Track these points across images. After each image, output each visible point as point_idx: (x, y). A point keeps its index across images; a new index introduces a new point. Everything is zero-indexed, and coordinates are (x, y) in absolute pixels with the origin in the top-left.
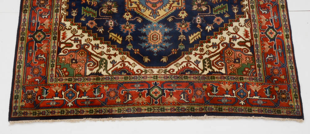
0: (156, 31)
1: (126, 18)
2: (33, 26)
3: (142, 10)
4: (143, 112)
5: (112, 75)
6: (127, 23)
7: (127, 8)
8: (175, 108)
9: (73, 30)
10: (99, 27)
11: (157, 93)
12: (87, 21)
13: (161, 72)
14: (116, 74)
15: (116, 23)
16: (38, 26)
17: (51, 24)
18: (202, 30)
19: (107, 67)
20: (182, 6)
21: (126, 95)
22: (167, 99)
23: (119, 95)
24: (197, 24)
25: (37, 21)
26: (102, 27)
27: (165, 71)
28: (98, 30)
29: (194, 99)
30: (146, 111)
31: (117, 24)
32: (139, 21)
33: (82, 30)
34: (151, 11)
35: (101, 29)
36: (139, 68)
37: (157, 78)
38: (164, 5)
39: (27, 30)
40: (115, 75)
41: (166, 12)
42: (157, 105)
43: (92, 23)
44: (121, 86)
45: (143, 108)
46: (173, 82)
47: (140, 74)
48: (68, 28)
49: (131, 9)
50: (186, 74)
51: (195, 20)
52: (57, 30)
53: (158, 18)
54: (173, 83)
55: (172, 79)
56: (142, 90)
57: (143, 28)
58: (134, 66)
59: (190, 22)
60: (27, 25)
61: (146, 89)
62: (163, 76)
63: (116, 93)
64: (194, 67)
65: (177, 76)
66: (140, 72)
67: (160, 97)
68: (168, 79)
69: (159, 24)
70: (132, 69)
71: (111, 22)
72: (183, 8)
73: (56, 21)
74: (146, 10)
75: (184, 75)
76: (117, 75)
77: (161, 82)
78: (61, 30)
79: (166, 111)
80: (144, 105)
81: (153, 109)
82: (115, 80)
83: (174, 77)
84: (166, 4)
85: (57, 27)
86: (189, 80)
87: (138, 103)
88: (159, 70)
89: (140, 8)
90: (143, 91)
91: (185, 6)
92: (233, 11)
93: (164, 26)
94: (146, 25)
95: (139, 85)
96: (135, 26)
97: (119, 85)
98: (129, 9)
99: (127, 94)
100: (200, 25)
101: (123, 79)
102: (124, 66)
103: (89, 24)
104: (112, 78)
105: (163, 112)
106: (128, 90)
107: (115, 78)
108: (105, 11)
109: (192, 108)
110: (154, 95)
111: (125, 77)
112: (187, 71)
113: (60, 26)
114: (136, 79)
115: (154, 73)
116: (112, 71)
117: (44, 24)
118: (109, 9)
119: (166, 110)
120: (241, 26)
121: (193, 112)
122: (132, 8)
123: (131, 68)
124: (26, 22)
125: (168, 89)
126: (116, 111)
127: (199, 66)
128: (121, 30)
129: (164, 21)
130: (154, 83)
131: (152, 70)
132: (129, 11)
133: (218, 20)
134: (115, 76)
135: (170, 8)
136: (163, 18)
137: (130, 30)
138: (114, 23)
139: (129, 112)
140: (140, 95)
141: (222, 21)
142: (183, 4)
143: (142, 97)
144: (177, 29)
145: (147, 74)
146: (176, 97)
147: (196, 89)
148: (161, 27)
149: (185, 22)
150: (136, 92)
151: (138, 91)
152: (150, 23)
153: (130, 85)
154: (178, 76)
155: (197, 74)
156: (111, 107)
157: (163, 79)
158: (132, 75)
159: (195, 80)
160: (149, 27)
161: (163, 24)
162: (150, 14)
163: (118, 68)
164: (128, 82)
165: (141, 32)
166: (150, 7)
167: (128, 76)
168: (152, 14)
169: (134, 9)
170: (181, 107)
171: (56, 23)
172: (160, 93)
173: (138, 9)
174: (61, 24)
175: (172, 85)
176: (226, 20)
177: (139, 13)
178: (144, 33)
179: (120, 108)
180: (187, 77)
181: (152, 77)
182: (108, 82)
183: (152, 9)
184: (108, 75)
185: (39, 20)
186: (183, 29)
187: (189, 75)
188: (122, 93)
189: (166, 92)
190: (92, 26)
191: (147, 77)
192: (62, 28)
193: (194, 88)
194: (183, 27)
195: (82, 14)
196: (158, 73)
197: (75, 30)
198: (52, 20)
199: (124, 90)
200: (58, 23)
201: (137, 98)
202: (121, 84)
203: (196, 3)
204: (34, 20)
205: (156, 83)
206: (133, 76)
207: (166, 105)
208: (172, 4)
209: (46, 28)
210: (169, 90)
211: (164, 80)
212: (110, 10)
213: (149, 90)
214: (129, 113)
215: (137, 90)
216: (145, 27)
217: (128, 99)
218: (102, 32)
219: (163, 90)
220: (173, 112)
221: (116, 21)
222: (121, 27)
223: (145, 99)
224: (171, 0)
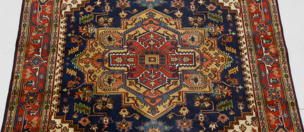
0: (154, 129)
1: (122, 115)
2: (19, 124)
3: (140, 106)
6: (123, 120)
7: (123, 104)
9: (64, 128)
10: (92, 125)
12: (79, 118)
15: (112, 120)
16: (25, 124)
17: (39, 122)
18: (205, 129)
20: (183, 102)
24: (199, 122)
25: (24, 119)
26: (96, 125)
28: (91, 129)
31: (112, 122)
32: (136, 118)
33: (74, 129)
34: (150, 107)
35: (95, 128)
38: (163, 101)
39: (12, 130)
41: (165, 109)
43: (85, 121)
48: (58, 127)
49: (128, 105)
51: (198, 117)
52: (46, 128)
53: (157, 114)
57: (140, 126)
59: (192, 120)
60: (13, 124)
69: (158, 121)
71: (106, 120)
72: (184, 104)
73: (45, 119)
74: (144, 106)
78: (50, 128)
84: (165, 100)
85: (46, 125)
89: (138, 104)
91: (186, 101)
92: (239, 108)
93: (164, 123)
94: (144, 122)
96: (132, 123)
98: (126, 105)
100: (203, 122)
103: (82, 121)
108: (99, 107)
113: (49, 124)
117: (32, 123)
118: (103, 105)
120: (248, 125)
122: (129, 103)
124: (12, 121)
128: (116, 129)
129: (164, 119)
132: (126, 108)
133: (223, 118)
135: (170, 104)
136: (162, 115)
137: (126, 128)
138: (110, 121)
141: (227, 118)
142: (184, 100)
144: (178, 127)
148: (161, 124)
149: (187, 120)
152: (149, 120)
160: (147, 124)
161: (163, 122)
162: (148, 110)
165: (138, 130)
166: (149, 103)
168: (150, 110)
169: (131, 105)
171: (45, 121)
173: (135, 105)
174: (51, 122)
176: (231, 118)
177: (136, 109)
178: (141, 131)
183: (151, 105)
185: (26, 118)
186: (184, 127)
190: (85, 124)
192: (51, 126)
194: (184, 125)
195: (74, 111)
197: (66, 128)
198: (41, 118)
200: (47, 121)
203: (198, 98)
204: (21, 118)
208: (173, 99)
209: (33, 127)
212: (105, 106)
216: (143, 125)
218: (95, 131)
221: (111, 118)
222: (117, 125)
224: (171, 96)
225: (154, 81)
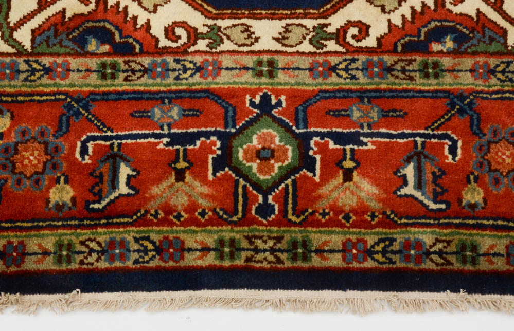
4: (192, 260)
5: (31, 54)
8: (371, 240)
11: (273, 156)
13: (293, 37)
14: (56, 49)
19: (9, 8)
21: (105, 168)
22: (324, 190)
23: (64, 165)
27: (319, 37)
29: (473, 196)
30: (210, 260)
36: (179, 19)
37: (271, 75)
40: (51, 54)
42: (271, 224)
44: (78, 114)
45: (193, 239)
46: (362, 96)
47: (183, 50)
50: (431, 53)
54: (361, 99)
55: (353, 77)
56: (191, 138)
58: (156, 7)
61: (215, 133)
62: (305, 63)
63: (51, 152)
64: (479, 12)
65: (381, 63)
66: (184, 39)
67: (289, 181)
68: (334, 79)
70: (141, 22)
75: (419, 58)
76: (58, 55)
77: (293, 95)
79: (316, 261)
80: (199, 224)
81: (245, 244)
82: (45, 80)
83: (367, 68)
86: (447, 82)
87: (168, 210)
88: (287, 29)
90: (198, 143)
95: (175, 112)
97: (70, 107)
99: (113, 158)
101: (94, 76)
102: (101, 7)
104: (33, 71)
105: (300, 264)
106: (118, 137)
107: (48, 71)
109: (463, 247)
110: (255, 166)
111: (104, 65)
112: (438, 35)
114: (163, 76)
115: (256, 47)
116: (33, 31)
119: (319, 251)
121: (469, 267)
123: (135, 18)
125: (331, 135)
126: (46, 253)
127: (505, 7)
130: (257, 100)
131: (247, 29)
134: (47, 61)
139: (118, 264)
140: (182, 164)
143: (188, 177)
145: (222, 52)
146: (376, 182)
147: (489, 136)
150: (161, 146)
151: (168, 144)
153: (126, 109)
154: (389, 59)
155: (493, 48)
156: (21, 229)
157: (305, 77)
158: (142, 53)
159: (480, 85)
163: (68, 15)
164: (117, 93)
167: (120, 60)
170: (400, 237)
172: (290, 154)
175: (356, 114)
179: (68, 236)
180: (436, 65)
181: (246, 69)
182: (13, 90)
184: (12, 50)
187: (448, 53)
188: (84, 151)
189: (323, 149)
191: (220, 69)
193: (475, 129)
196: (279, 47)
199: (94, 138)
201: (165, 184)
202: (78, 101)
205: (266, 98)
206: (146, 61)
207: (318, 224)
210: (339, 138)
211: (309, 83)
213: (227, 140)
214: (117, 269)
215: (165, 140)
217: (114, 185)
219: (303, 142)
220: (355, 265)
223: (205, 190)
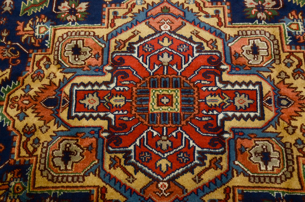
20: (109, 9)
38: (145, 11)
72: (107, 6)
84: (141, 13)
142: (106, 13)
203: (79, 17)
208: (127, 13)
224: (129, 19)
225: (163, 46)
